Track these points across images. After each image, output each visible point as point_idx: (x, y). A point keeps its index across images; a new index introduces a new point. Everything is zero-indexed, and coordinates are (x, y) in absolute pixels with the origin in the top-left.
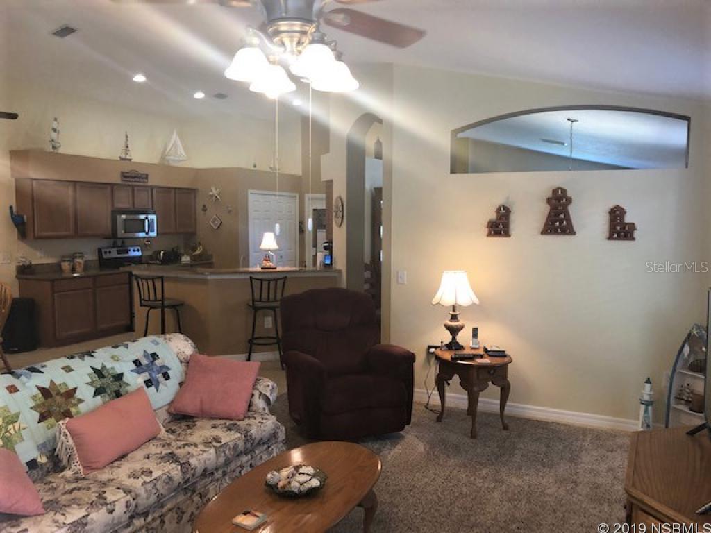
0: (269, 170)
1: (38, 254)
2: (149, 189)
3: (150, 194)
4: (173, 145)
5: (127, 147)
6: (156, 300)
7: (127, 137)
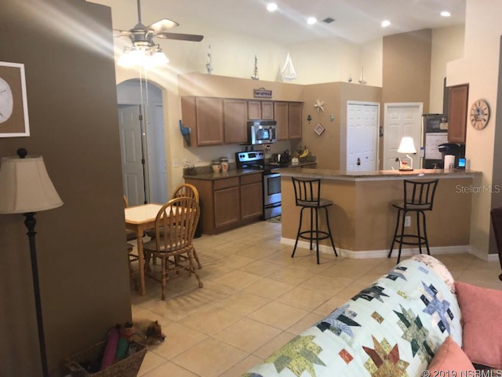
0: (359, 83)
1: (197, 159)
2: (272, 103)
3: (272, 107)
4: (287, 65)
5: (256, 68)
6: (312, 201)
7: (256, 60)
